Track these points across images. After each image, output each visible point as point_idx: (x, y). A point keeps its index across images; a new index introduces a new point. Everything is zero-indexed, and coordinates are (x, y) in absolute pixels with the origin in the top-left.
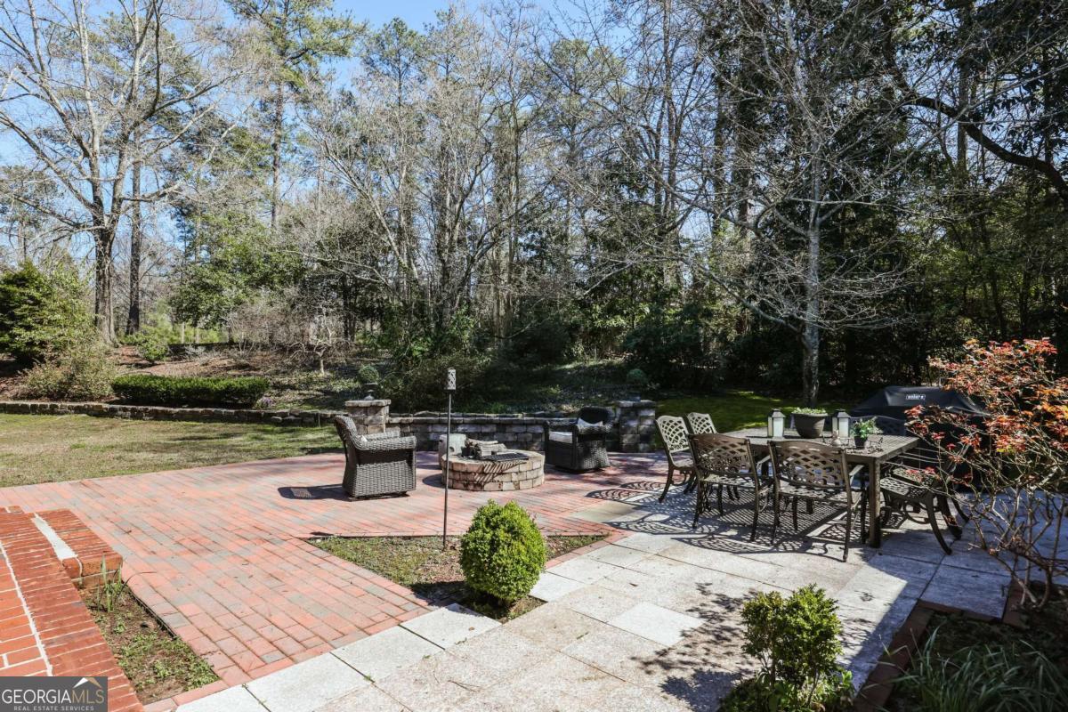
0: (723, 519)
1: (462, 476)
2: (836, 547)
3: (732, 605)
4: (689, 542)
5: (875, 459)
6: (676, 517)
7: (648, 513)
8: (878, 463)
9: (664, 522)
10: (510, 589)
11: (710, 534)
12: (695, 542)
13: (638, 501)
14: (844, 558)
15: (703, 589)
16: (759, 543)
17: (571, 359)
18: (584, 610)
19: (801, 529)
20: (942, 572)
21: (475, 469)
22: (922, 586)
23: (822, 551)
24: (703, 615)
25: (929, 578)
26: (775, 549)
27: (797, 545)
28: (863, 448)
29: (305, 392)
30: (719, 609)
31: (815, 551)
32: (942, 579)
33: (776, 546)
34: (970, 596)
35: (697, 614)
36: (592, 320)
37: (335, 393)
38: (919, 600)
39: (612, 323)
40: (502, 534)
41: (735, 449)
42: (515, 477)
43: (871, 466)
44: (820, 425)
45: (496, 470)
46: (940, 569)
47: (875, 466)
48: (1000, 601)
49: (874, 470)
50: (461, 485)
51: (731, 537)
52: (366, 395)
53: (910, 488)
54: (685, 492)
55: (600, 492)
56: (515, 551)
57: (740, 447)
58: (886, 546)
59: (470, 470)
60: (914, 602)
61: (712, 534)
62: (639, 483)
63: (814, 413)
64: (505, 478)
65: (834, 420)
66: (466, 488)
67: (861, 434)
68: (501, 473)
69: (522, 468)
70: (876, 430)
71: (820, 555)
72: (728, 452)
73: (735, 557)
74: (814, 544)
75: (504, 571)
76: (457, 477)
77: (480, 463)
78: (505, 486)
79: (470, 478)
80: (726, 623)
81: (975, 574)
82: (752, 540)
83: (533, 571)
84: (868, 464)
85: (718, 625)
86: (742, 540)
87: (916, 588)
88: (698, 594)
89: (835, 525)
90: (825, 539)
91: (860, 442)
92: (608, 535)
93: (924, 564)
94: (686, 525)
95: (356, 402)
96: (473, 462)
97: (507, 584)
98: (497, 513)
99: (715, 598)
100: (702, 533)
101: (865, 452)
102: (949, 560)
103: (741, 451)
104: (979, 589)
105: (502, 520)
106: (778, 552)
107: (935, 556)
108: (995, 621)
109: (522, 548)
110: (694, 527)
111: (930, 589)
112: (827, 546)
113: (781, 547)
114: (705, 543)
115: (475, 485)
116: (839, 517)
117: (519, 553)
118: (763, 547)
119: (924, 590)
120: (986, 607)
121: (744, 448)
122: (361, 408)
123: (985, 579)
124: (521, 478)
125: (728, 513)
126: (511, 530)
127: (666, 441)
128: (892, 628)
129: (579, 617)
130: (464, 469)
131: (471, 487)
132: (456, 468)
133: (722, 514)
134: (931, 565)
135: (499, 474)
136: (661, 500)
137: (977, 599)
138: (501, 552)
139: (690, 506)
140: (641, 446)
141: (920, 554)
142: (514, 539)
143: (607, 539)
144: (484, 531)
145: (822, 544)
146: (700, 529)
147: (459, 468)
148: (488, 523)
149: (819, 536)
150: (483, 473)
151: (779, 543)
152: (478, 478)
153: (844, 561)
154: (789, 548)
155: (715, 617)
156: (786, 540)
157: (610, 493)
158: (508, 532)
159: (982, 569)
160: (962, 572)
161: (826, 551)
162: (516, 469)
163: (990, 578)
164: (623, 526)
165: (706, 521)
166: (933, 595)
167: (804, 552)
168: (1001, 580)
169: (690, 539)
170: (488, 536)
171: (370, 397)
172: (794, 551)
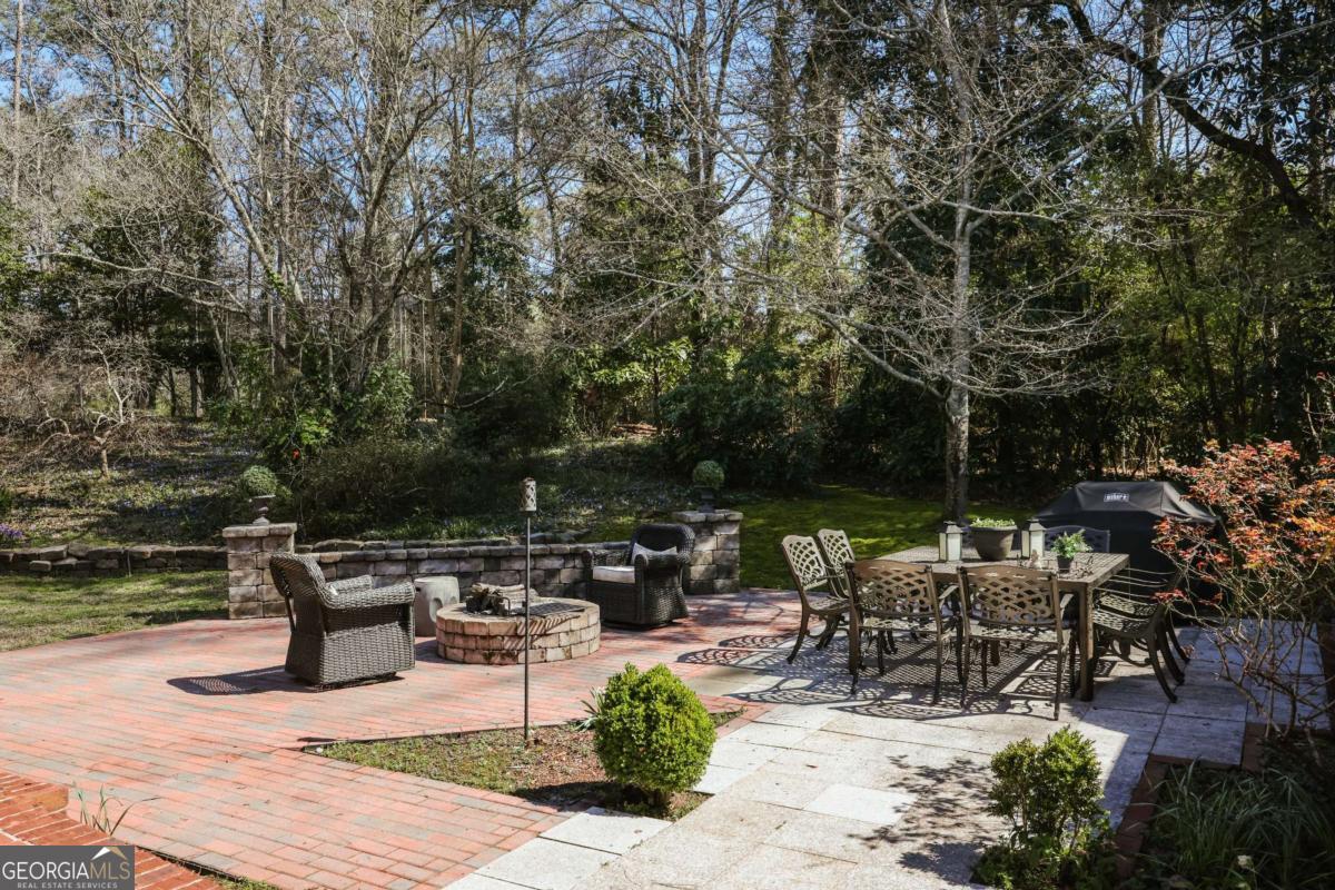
0: (885, 679)
1: (481, 643)
2: (1041, 704)
3: (941, 776)
4: (854, 710)
5: (1086, 584)
6: (821, 682)
7: (781, 679)
8: (1090, 590)
9: (808, 688)
10: (678, 778)
11: (876, 699)
12: (862, 710)
13: (757, 663)
14: (1056, 715)
15: (896, 762)
16: (944, 706)
17: (556, 439)
18: (766, 798)
19: (991, 684)
20: (1169, 722)
21: (503, 630)
22: (1151, 739)
23: (1026, 710)
24: (912, 790)
25: (1156, 730)
26: (966, 709)
27: (993, 704)
28: (1068, 571)
29: (83, 511)
30: (929, 782)
31: (1016, 710)
32: (1171, 731)
33: (967, 707)
34: (1203, 746)
35: (902, 789)
36: (589, 370)
37: (140, 511)
38: (1150, 754)
39: (623, 375)
40: (662, 708)
41: (911, 580)
42: (564, 640)
43: (1082, 594)
44: (1008, 541)
45: (536, 630)
46: (1167, 720)
47: (1086, 594)
48: (1236, 748)
49: (1086, 599)
50: (479, 657)
51: (905, 701)
52: (257, 516)
53: (1124, 622)
54: (818, 647)
55: (694, 654)
56: (682, 728)
57: (918, 577)
58: (1100, 697)
59: (494, 631)
60: (1145, 757)
61: (880, 699)
62: (744, 638)
63: (1000, 525)
64: (550, 642)
65: (1025, 534)
66: (488, 661)
67: (1065, 552)
68: (544, 635)
69: (575, 624)
70: (1084, 547)
71: (1024, 714)
72: (901, 584)
73: (921, 726)
74: (1013, 702)
75: (670, 754)
76: (472, 644)
77: (509, 620)
78: (550, 655)
79: (495, 644)
80: (941, 795)
81: (1205, 722)
82: (934, 703)
83: (705, 753)
84: (1078, 591)
85: (932, 797)
86: (921, 704)
87: (1144, 742)
88: (896, 770)
89: (1032, 677)
90: (1025, 695)
91: (1064, 563)
92: (741, 711)
93: (1149, 716)
94: (840, 691)
95: (243, 529)
96: (495, 619)
97: (674, 771)
98: (645, 680)
99: (917, 771)
100: (866, 699)
101: (1072, 576)
102: (1175, 709)
103: (921, 582)
104: (1212, 737)
105: (656, 688)
106: (971, 714)
107: (1159, 705)
108: (1232, 768)
109: (690, 723)
110: (853, 692)
111: (1160, 742)
112: (1031, 703)
113: (973, 708)
114: (874, 710)
115: (503, 656)
116: (1033, 668)
117: (687, 729)
118: (952, 711)
119: (1154, 744)
120: (1222, 755)
121: (924, 577)
122: (251, 539)
123: (1217, 727)
124: (573, 640)
125: (889, 671)
126: (671, 700)
127: (798, 573)
128: (1128, 785)
129: (765, 807)
130: (484, 632)
131: (497, 659)
132: (468, 631)
133: (882, 673)
134: (1155, 717)
135: (540, 636)
136: (790, 659)
137: (1212, 747)
138: (663, 730)
139: (836, 665)
140: (720, 583)
141: (1141, 704)
142: (678, 711)
143: (745, 715)
144: (630, 705)
145: (1023, 702)
146: (860, 695)
147: (476, 631)
148: (633, 695)
149: (1016, 691)
150: (516, 636)
151: (969, 704)
152: (508, 644)
153: (1056, 720)
154: (984, 709)
155: (925, 791)
156: (977, 700)
157: (710, 654)
158: (667, 703)
159: (1213, 716)
160: (1191, 721)
161: (1031, 710)
162: (565, 627)
163: (1222, 725)
164: (755, 697)
165: (866, 684)
166: (1164, 748)
167: (1004, 713)
168: (1235, 726)
169: (854, 707)
170: (641, 710)
171: (263, 520)
172: (991, 712)
